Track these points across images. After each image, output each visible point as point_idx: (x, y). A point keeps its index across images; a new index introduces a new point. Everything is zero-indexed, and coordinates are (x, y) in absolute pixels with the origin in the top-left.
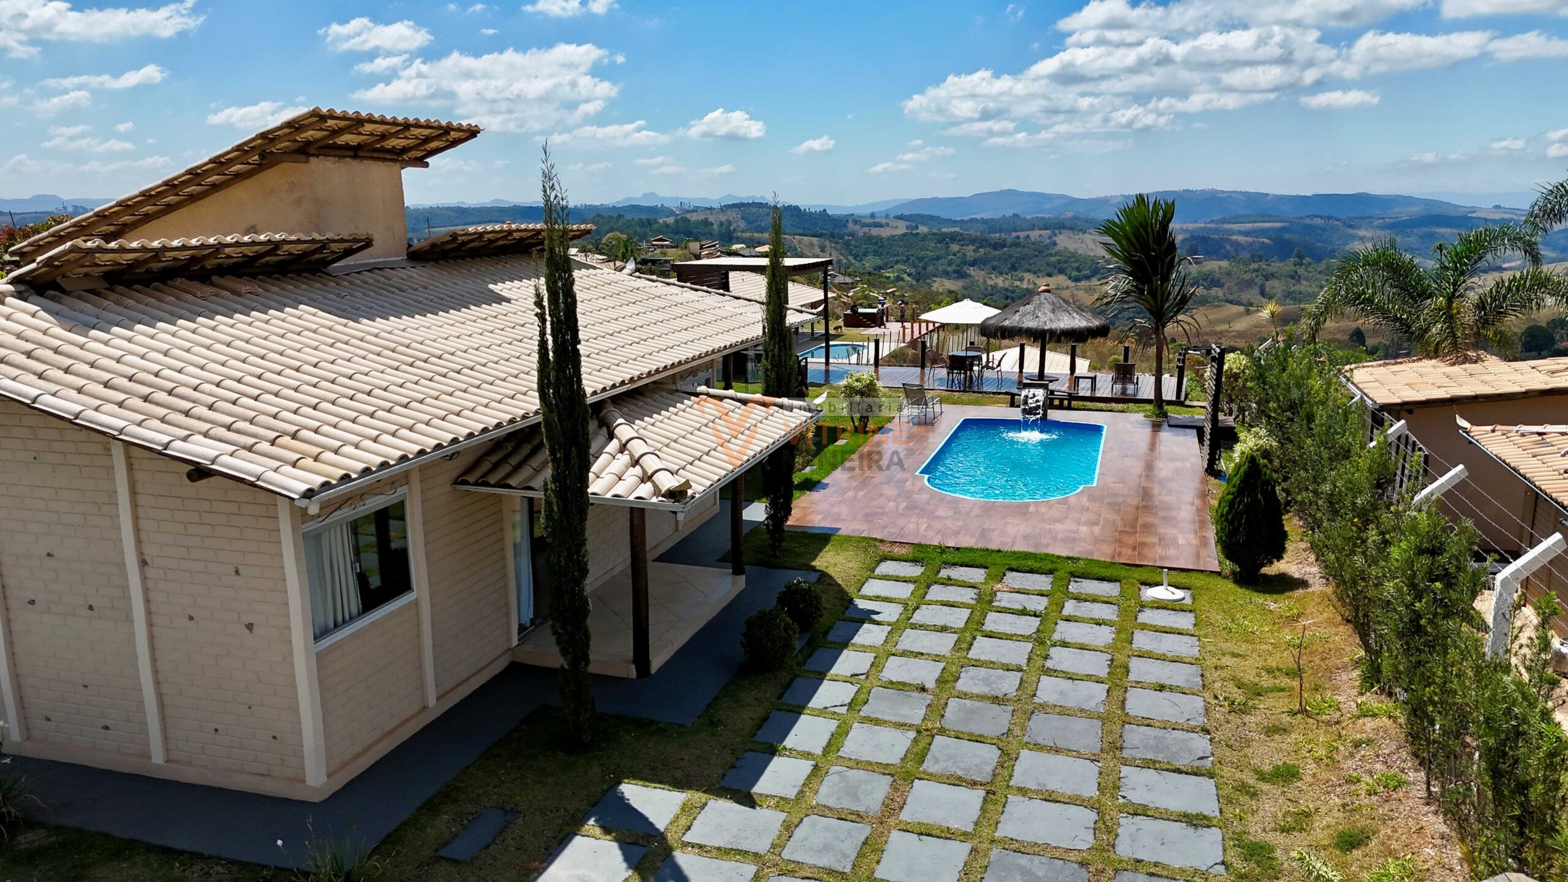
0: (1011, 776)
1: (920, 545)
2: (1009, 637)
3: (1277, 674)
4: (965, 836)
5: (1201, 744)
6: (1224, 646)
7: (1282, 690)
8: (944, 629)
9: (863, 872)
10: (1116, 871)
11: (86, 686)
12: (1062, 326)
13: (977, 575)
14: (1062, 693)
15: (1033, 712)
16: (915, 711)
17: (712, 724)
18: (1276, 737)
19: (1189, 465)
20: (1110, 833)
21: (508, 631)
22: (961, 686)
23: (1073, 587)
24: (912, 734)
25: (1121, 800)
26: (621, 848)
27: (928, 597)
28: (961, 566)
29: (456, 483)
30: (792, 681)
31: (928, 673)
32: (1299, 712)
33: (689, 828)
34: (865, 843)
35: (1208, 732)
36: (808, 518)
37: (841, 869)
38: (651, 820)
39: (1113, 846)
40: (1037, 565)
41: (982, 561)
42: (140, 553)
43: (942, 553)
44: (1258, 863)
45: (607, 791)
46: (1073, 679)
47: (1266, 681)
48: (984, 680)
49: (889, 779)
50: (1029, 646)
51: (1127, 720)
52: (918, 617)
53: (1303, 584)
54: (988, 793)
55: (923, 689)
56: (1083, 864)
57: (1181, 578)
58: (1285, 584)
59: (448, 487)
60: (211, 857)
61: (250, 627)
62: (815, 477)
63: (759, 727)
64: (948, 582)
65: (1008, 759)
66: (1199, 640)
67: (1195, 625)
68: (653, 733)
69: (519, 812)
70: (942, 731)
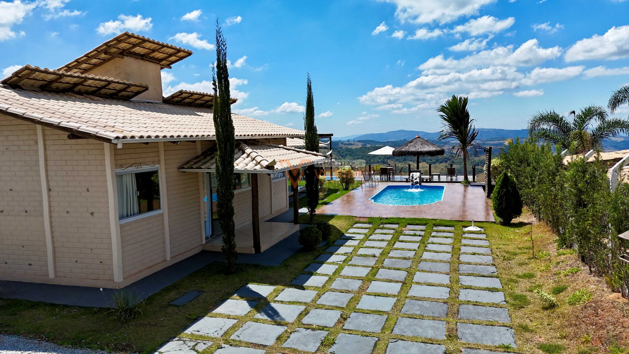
0: (413, 279)
1: (371, 217)
2: (410, 242)
3: (523, 249)
4: (394, 296)
5: (493, 269)
6: (500, 243)
7: (525, 253)
8: (382, 240)
9: (351, 307)
10: (460, 304)
11: (23, 247)
12: (425, 150)
13: (396, 226)
14: (432, 256)
15: (420, 262)
16: (372, 262)
17: (286, 266)
18: (523, 266)
19: (480, 195)
20: (456, 294)
21: (201, 237)
22: (390, 255)
23: (435, 228)
24: (370, 269)
25: (460, 285)
26: (248, 302)
27: (375, 232)
28: (388, 224)
29: (179, 168)
30: (320, 255)
31: (377, 252)
32: (532, 258)
33: (277, 296)
34: (352, 298)
35: (495, 265)
36: (326, 211)
37: (341, 306)
38: (261, 294)
39: (458, 297)
40: (419, 222)
41: (397, 222)
42: (48, 185)
43: (380, 220)
44: (520, 301)
45: (242, 286)
46: (437, 252)
47: (518, 251)
48: (400, 253)
49: (361, 281)
50: (419, 244)
51: (460, 263)
52: (371, 238)
54: (403, 283)
55: (375, 256)
56: (445, 303)
57: (480, 224)
59: (175, 170)
60: (72, 306)
61: (92, 214)
62: (328, 201)
63: (306, 268)
64: (383, 228)
65: (410, 273)
66: (489, 241)
67: (486, 237)
68: (261, 269)
69: (205, 292)
70: (383, 267)
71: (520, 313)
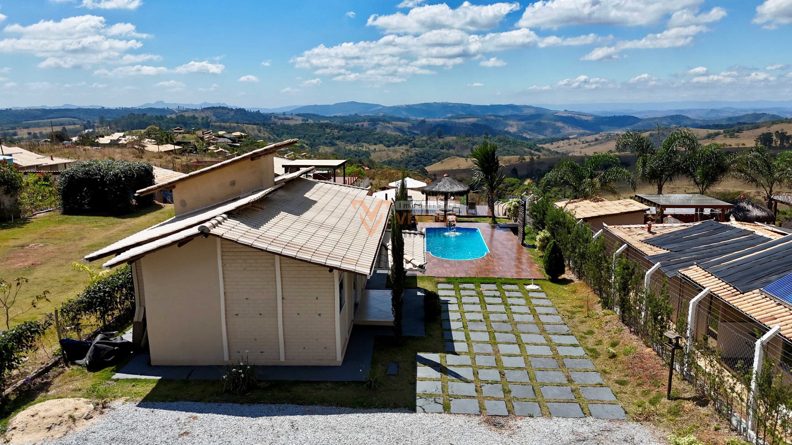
0: (522, 340)
1: (448, 277)
3: (576, 307)
4: (520, 355)
5: (566, 328)
6: (558, 301)
7: (580, 311)
8: (474, 303)
9: (501, 366)
10: (562, 358)
11: (256, 340)
12: (454, 190)
13: (472, 286)
14: (521, 318)
15: (516, 324)
16: (484, 327)
17: (430, 336)
18: (584, 324)
20: (555, 351)
22: (491, 319)
23: (504, 287)
24: (487, 333)
25: (554, 343)
26: (432, 368)
27: (462, 294)
28: (465, 283)
30: (441, 323)
31: (480, 317)
32: (587, 317)
33: (446, 362)
34: (496, 360)
35: (566, 324)
37: (494, 366)
38: (434, 361)
39: (558, 353)
41: (470, 281)
42: (283, 295)
43: (456, 280)
44: (594, 353)
45: (415, 356)
46: (522, 314)
47: (574, 310)
48: (496, 317)
49: (490, 345)
50: (503, 306)
51: (543, 323)
52: (463, 301)
53: (571, 281)
54: (519, 345)
55: (481, 321)
56: (553, 358)
57: (535, 282)
58: (566, 282)
60: (325, 381)
61: (320, 315)
63: (443, 336)
64: (464, 289)
65: (518, 336)
66: (550, 300)
67: (546, 296)
68: (416, 340)
69: (399, 362)
70: (495, 331)
71: (597, 361)
